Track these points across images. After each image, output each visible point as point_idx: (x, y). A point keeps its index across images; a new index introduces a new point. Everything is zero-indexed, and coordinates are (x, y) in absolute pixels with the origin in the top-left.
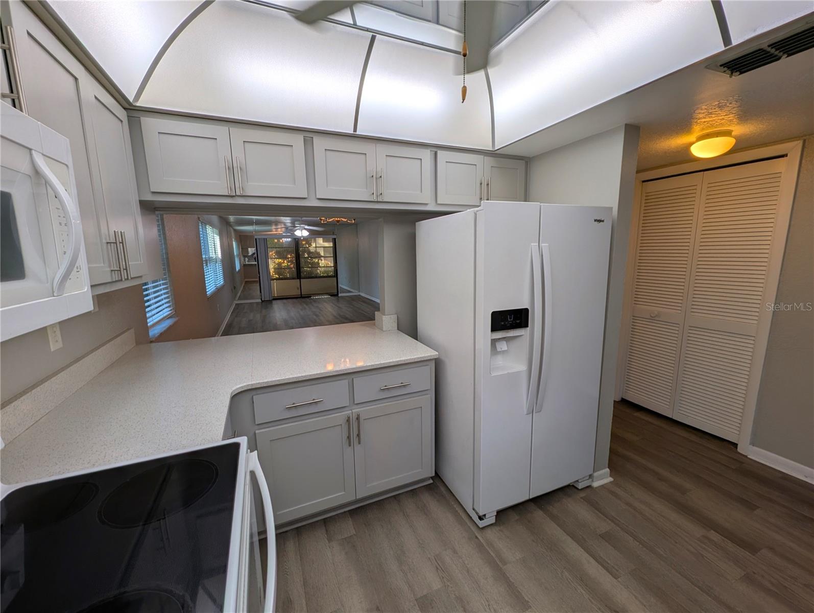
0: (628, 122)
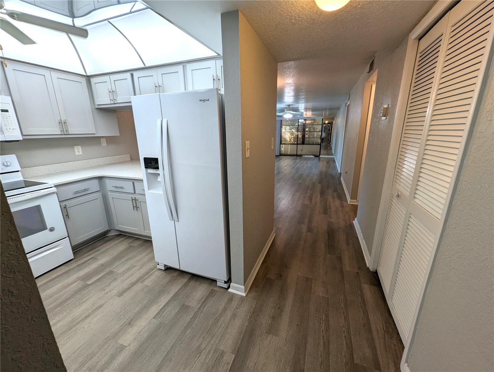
0: (222, 12)
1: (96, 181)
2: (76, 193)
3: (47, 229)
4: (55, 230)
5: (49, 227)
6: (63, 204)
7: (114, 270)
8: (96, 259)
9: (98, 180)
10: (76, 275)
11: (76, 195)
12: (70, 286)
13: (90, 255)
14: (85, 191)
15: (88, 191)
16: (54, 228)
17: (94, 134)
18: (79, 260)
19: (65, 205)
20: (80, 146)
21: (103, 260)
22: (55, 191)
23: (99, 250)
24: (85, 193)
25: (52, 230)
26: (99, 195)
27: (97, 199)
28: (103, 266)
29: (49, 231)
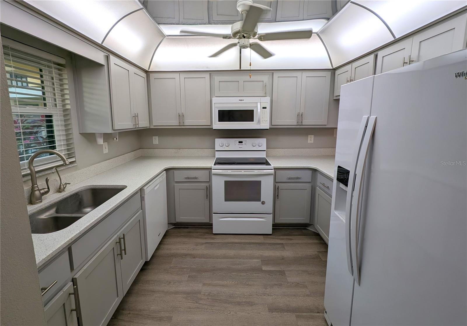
1: (310, 172)
2: (289, 179)
3: (260, 201)
4: (265, 204)
5: (262, 200)
6: (277, 185)
7: (287, 273)
8: (284, 247)
9: (312, 172)
10: (262, 252)
11: (289, 180)
12: (254, 259)
13: (283, 239)
14: (297, 179)
15: (300, 180)
16: (265, 202)
17: (326, 125)
18: (273, 239)
19: (278, 186)
20: (313, 135)
21: (288, 253)
22: (272, 173)
23: (291, 239)
24: (296, 180)
25: (263, 203)
26: (308, 186)
27: (306, 189)
28: (283, 260)
29: (261, 203)
